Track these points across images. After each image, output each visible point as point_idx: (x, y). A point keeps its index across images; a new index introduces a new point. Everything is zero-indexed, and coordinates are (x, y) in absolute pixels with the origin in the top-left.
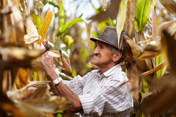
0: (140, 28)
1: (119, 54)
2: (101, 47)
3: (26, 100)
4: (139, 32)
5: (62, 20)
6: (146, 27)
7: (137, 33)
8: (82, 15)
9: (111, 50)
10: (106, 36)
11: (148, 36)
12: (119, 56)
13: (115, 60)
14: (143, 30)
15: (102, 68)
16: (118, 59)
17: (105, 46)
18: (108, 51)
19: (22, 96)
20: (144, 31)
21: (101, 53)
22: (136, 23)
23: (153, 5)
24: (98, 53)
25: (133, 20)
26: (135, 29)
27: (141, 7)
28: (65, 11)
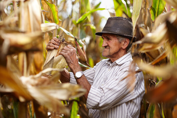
1: (127, 41)
2: (108, 39)
8: (100, 3)
9: (118, 39)
10: (109, 27)
12: (127, 42)
13: (124, 47)
15: (113, 58)
16: (127, 46)
17: (111, 37)
18: (116, 41)
19: (36, 82)
21: (110, 44)
24: (107, 45)
25: (149, 9)
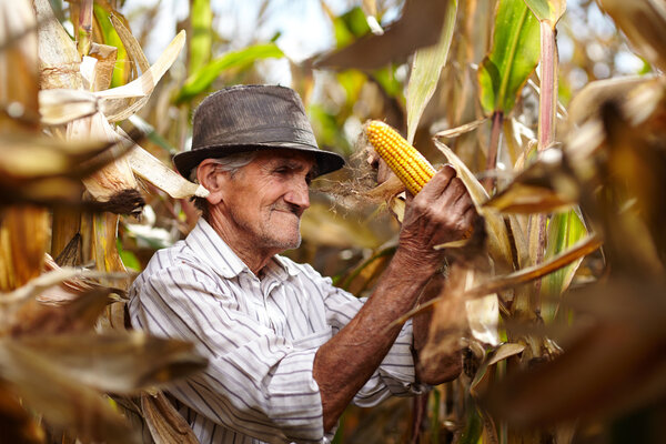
0: (501, 101)
3: (26, 339)
4: (495, 114)
5: (202, 44)
6: (522, 98)
7: (486, 117)
8: (277, 35)
11: (529, 134)
14: (510, 110)
19: (12, 319)
20: (512, 113)
22: (485, 78)
23: (549, 22)
25: (475, 67)
26: (479, 102)
27: (511, 19)
28: (214, 15)
